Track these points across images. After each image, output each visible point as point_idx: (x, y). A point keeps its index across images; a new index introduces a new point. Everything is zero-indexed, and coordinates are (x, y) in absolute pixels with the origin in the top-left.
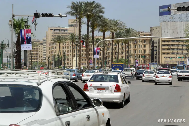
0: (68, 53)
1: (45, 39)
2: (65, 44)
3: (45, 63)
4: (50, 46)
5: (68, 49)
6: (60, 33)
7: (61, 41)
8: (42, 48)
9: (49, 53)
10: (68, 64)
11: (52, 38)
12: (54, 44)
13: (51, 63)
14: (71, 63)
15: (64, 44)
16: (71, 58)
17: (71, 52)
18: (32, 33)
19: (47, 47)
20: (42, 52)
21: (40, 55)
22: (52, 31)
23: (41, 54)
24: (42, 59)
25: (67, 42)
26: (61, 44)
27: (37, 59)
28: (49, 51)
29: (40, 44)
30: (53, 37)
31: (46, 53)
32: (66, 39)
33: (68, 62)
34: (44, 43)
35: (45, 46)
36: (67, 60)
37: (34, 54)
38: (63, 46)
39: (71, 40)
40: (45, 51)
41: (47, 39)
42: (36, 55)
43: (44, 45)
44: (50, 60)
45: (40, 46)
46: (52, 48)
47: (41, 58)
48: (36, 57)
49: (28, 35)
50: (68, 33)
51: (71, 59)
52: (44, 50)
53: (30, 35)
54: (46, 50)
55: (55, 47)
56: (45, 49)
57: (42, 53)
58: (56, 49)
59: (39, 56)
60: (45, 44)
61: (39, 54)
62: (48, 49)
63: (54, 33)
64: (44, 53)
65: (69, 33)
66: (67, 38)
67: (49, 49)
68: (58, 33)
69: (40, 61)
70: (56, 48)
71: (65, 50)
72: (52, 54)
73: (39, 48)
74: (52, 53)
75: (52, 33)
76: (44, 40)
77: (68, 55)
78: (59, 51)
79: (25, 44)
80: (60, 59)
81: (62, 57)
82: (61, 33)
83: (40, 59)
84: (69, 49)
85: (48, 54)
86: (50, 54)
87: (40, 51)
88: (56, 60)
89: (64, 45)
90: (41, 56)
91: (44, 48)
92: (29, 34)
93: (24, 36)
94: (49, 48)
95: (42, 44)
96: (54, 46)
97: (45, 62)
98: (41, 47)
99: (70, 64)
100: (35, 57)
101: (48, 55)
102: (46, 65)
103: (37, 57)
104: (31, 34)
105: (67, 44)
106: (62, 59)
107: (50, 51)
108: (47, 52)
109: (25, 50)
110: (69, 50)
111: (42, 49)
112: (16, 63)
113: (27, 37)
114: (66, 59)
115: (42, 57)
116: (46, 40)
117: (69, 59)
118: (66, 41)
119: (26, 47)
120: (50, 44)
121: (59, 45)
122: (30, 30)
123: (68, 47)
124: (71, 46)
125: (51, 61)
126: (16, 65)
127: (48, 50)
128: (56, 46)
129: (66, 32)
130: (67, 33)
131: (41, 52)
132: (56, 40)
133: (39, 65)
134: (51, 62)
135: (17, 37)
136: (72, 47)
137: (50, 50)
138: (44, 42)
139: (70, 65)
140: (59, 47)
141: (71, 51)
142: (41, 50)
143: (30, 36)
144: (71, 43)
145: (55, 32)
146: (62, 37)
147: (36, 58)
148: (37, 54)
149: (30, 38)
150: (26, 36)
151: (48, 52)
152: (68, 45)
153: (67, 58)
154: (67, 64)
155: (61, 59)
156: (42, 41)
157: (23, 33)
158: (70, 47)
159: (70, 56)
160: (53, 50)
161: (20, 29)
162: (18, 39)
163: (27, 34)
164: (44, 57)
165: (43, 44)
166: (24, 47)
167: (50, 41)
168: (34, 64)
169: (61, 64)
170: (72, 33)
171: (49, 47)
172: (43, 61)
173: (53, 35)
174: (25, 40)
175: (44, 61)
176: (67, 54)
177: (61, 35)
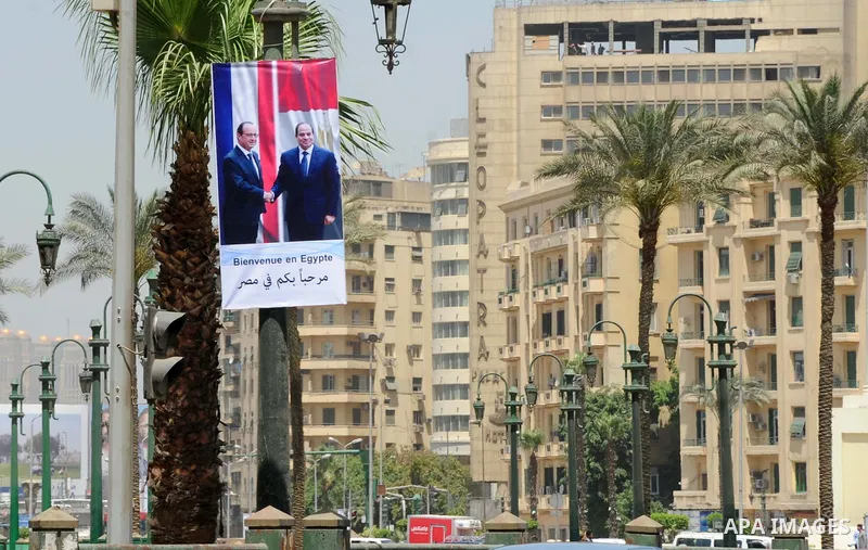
0: (765, 340)
1: (461, 151)
2: (721, 219)
3: (466, 460)
4: (521, 248)
5: (753, 277)
6: (646, 76)
7: (663, 175)
8: (423, 270)
9: (513, 337)
10: (768, 476)
11: (547, 144)
12: (572, 213)
13: (533, 460)
14: (800, 468)
15: (709, 214)
16: (809, 397)
17: (795, 320)
18: (344, 111)
19: (483, 252)
20: (426, 322)
21: (400, 356)
22: (551, 54)
23: (414, 350)
24: (418, 416)
25: (745, 185)
26: (670, 216)
27: (358, 414)
28: (513, 311)
29: (392, 215)
30: (554, 130)
31: (474, 329)
32: (729, 153)
33: (765, 449)
34: (446, 206)
35: (460, 251)
36: (755, 421)
37: (323, 346)
38: (694, 237)
39: (804, 160)
40: (461, 313)
41: (481, 151)
42: (344, 364)
43: (447, 236)
44: (529, 425)
45: (389, 249)
46: (554, 268)
47: (406, 405)
48: (341, 381)
49: (305, 127)
50: (756, 72)
51: (799, 412)
52: (451, 298)
53: (323, 126)
54: (477, 297)
55: (584, 250)
56: (460, 282)
57: (423, 335)
58: (595, 285)
59: (381, 374)
60: (463, 222)
61: (389, 348)
62: (497, 278)
63: (574, 77)
64: (447, 329)
65: (771, 74)
66: (745, 144)
67: (514, 288)
68: (619, 76)
69: (393, 434)
70: (594, 266)
71: (714, 291)
72: (554, 346)
73: (382, 268)
74: (547, 330)
75: (551, 77)
76: (445, 171)
77: (764, 358)
78: (647, 307)
79: (271, 237)
80: (655, 414)
81: (675, 384)
82: (664, 75)
83: (398, 417)
84: (779, 286)
85: (492, 344)
86: (519, 351)
87: (389, 315)
88: (603, 434)
89: (709, 222)
90: (403, 373)
91: (449, 267)
92: (317, 115)
93: (256, 148)
94: (514, 274)
95: (415, 221)
96: (576, 240)
97: (464, 451)
98: (403, 254)
99: (788, 478)
100: (328, 382)
101: (496, 364)
102: (477, 490)
103: (356, 381)
104: (333, 113)
105: (743, 213)
106: (675, 418)
107: (528, 306)
108: (482, 320)
109: (265, 314)
110: (769, 299)
111: (417, 283)
112: (157, 472)
113: (290, 160)
114: (740, 417)
115: (426, 389)
116: (473, 171)
117: (772, 412)
118: (728, 183)
119: (278, 271)
120: (519, 215)
121: (649, 230)
122: (329, 70)
123: (762, 255)
124: (797, 236)
125: (538, 442)
126: (161, 496)
127: (490, 298)
128: (598, 244)
129: (729, 52)
130: (739, 74)
131: (404, 316)
132: (610, 170)
133: (392, 492)
134: (542, 453)
135: (172, 157)
136: (812, 253)
137: (518, 300)
138: (449, 194)
139: (787, 495)
140: (648, 255)
141: (797, 303)
142: (403, 300)
143: (326, 147)
144: (796, 199)
145: (591, 58)
146: (677, 123)
147: (340, 397)
148: (357, 346)
149: (326, 164)
150: (281, 146)
151: (497, 321)
152: (754, 224)
153: (752, 404)
154: (757, 475)
155: (665, 415)
156: (414, 175)
157: (245, 110)
158: (783, 255)
159: (785, 367)
160: (568, 291)
161: (202, 57)
162: (188, 178)
163: (294, 116)
164: (442, 391)
165: (436, 225)
166: (258, 272)
167: (515, 186)
168: (329, 476)
169: (668, 479)
170: (803, 71)
171: (513, 261)
172: (440, 436)
173: (553, 96)
174: (268, 195)
175: (454, 436)
176: (753, 350)
177: (674, 108)
